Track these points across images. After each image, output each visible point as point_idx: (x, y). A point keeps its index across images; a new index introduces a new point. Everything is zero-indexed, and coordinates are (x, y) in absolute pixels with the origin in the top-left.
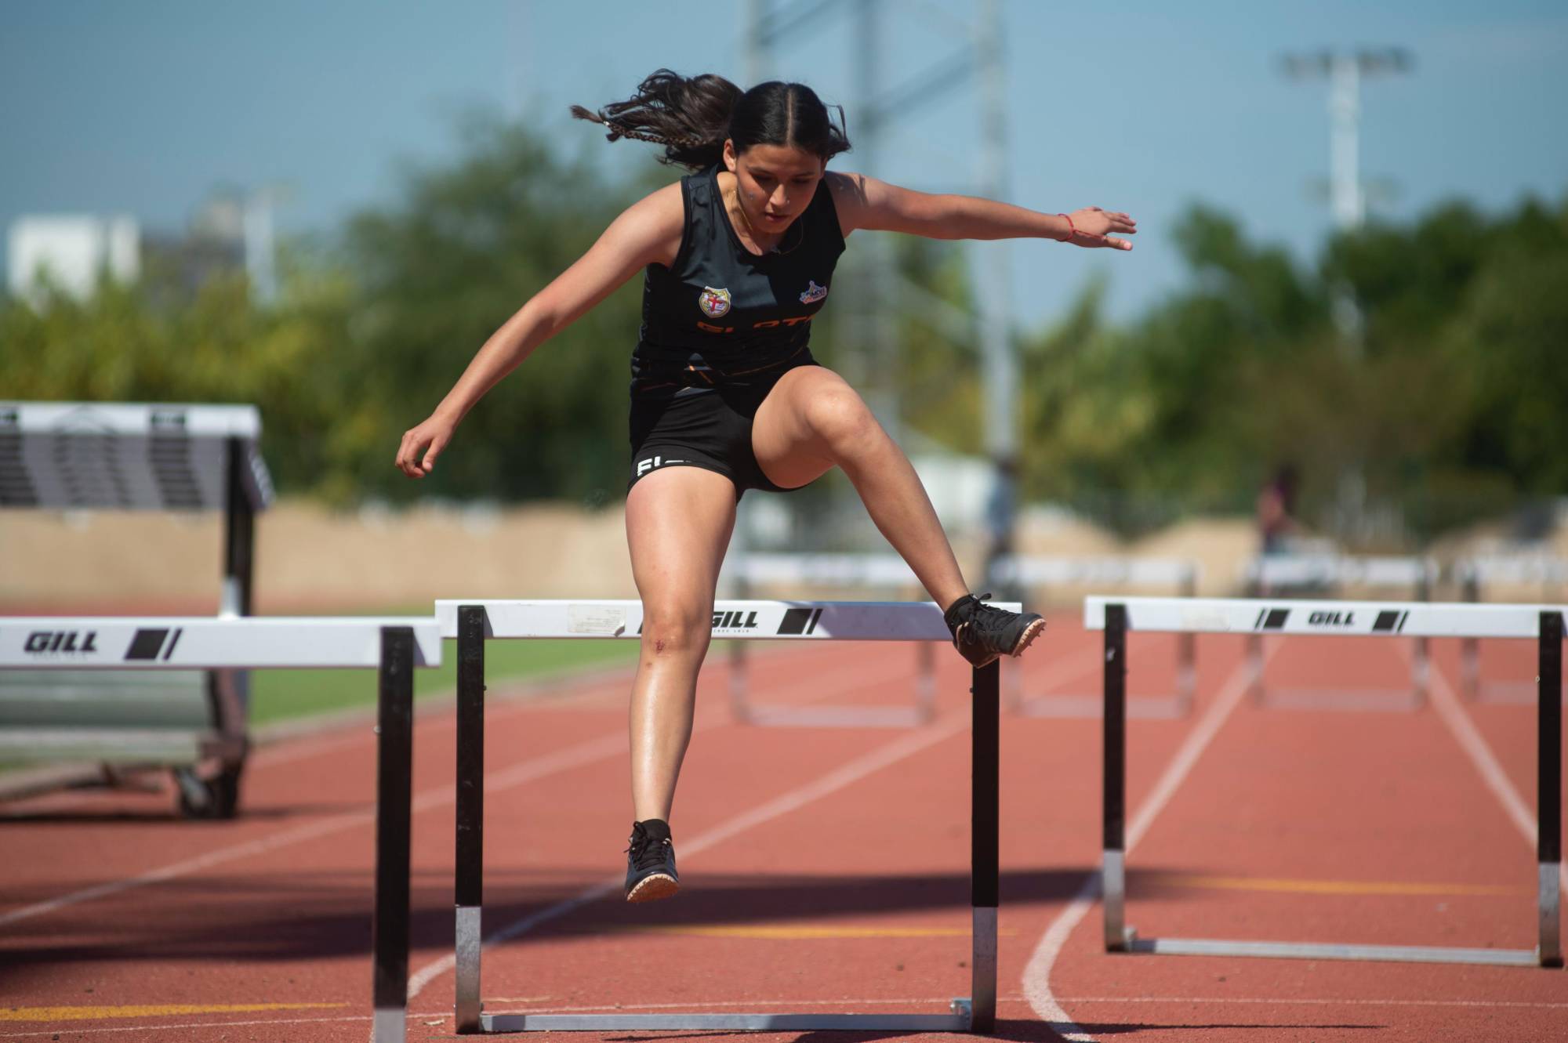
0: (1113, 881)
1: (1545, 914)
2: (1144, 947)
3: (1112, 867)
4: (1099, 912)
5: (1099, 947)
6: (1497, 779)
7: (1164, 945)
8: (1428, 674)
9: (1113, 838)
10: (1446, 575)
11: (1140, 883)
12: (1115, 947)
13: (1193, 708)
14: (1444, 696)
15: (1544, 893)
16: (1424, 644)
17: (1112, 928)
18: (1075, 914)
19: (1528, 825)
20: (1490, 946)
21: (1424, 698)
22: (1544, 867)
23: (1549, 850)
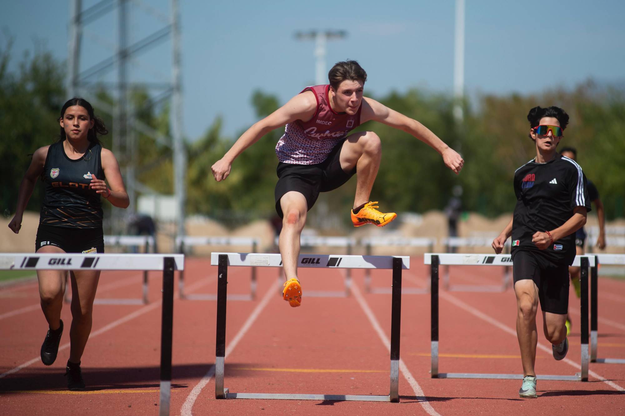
0: (220, 369)
1: (393, 381)
2: (232, 396)
3: (220, 363)
4: (214, 382)
5: (214, 397)
6: (376, 326)
7: (239, 395)
8: (350, 283)
9: (220, 352)
10: (359, 243)
11: (231, 370)
12: (220, 397)
13: (255, 297)
14: (356, 291)
15: (393, 372)
16: (349, 271)
17: (219, 388)
18: (204, 382)
19: (387, 343)
20: (371, 394)
21: (349, 293)
22: (393, 361)
23: (395, 354)
